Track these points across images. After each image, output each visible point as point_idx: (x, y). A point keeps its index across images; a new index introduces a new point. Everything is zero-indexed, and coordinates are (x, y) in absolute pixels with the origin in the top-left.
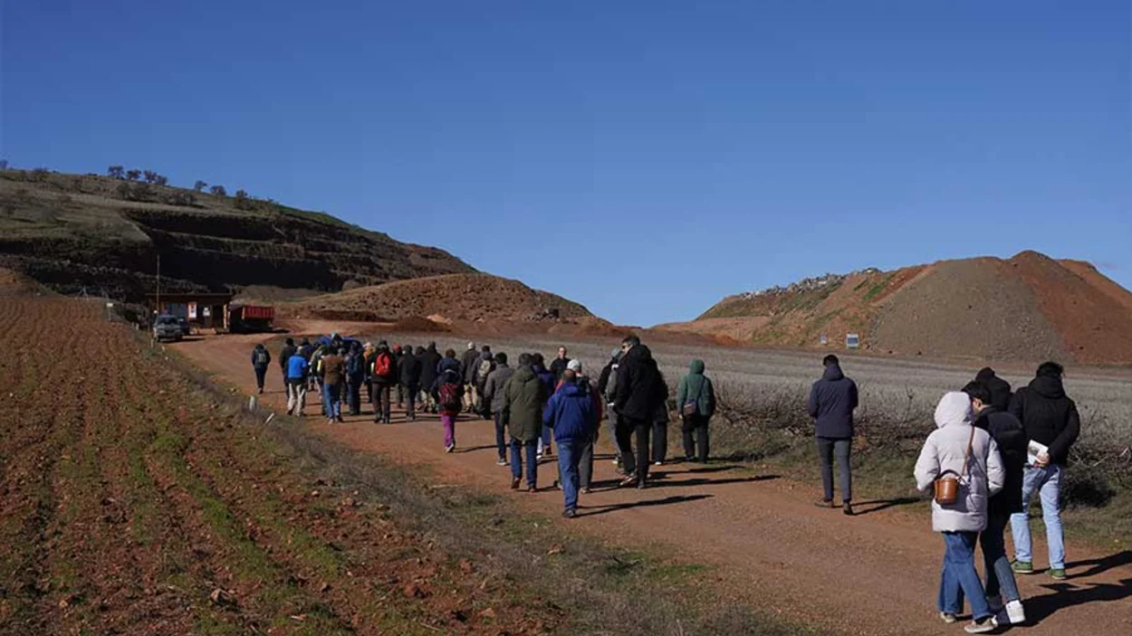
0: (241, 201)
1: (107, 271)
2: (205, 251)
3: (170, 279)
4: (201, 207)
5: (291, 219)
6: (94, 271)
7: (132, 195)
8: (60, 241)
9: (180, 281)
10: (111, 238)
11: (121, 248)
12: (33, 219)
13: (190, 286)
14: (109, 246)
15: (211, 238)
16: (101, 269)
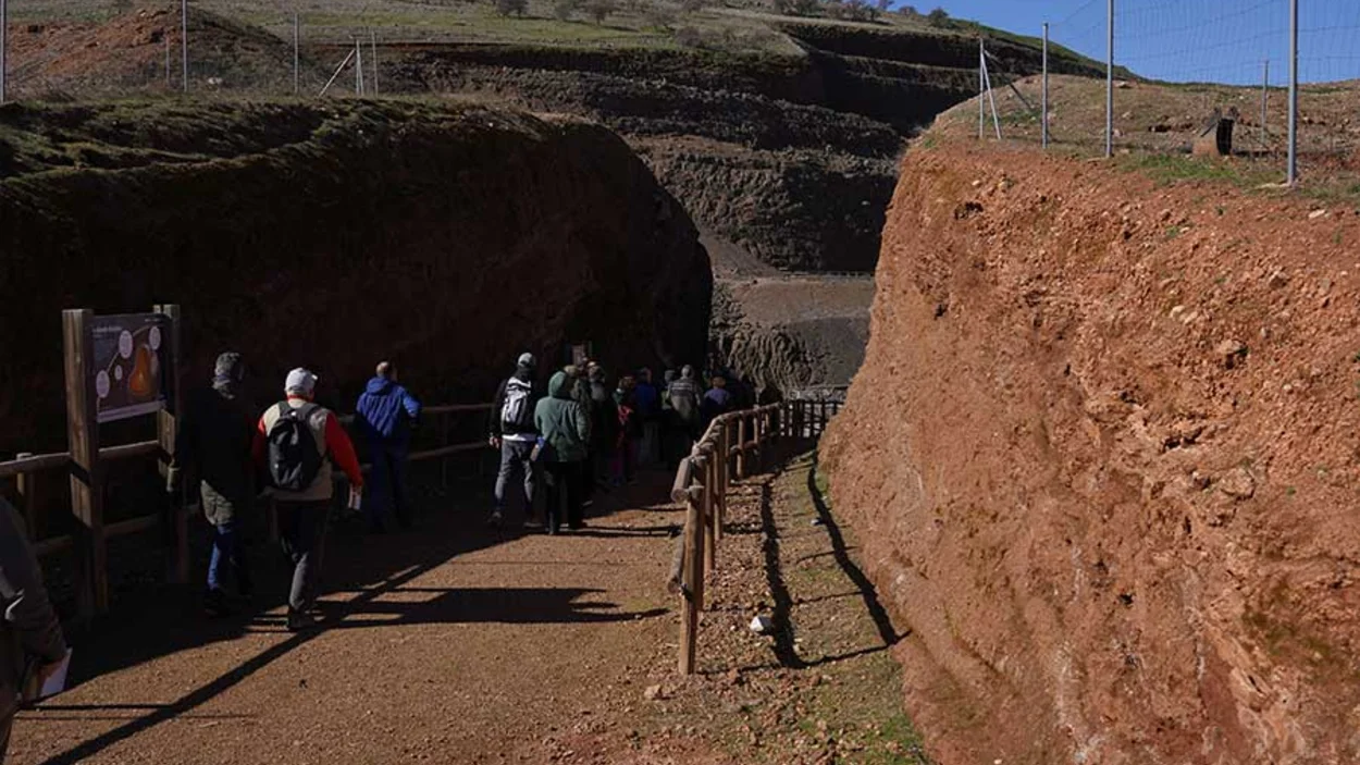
0: (938, 17)
1: (727, 96)
2: (891, 80)
3: (832, 112)
4: (887, 24)
5: (1005, 44)
6: (705, 96)
7: (794, 10)
8: (666, 54)
9: (848, 115)
10: (745, 51)
11: (760, 66)
12: (636, 28)
13: (865, 124)
14: (741, 62)
15: (899, 63)
16: (717, 94)
